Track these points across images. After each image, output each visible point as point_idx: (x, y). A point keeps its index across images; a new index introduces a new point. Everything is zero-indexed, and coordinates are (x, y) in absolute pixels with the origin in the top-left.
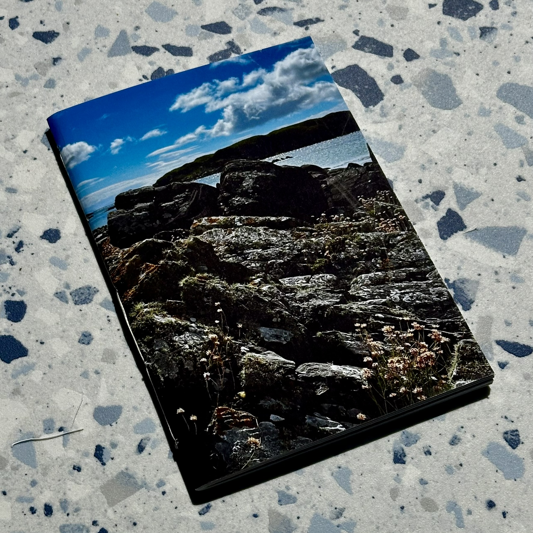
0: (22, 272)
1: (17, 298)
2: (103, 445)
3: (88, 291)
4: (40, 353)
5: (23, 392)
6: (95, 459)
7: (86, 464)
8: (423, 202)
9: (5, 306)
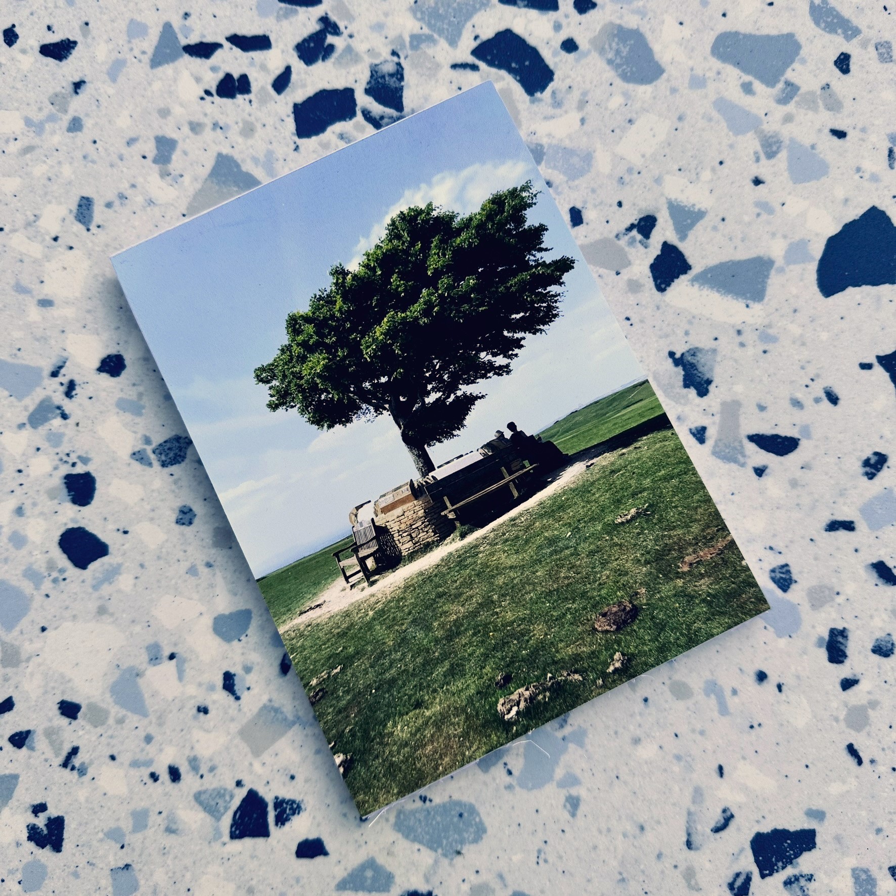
0: (80, 428)
1: (80, 469)
2: (232, 671)
3: (177, 444)
4: (125, 547)
5: (111, 610)
6: (225, 693)
7: (214, 702)
8: (627, 238)
9: (65, 483)
